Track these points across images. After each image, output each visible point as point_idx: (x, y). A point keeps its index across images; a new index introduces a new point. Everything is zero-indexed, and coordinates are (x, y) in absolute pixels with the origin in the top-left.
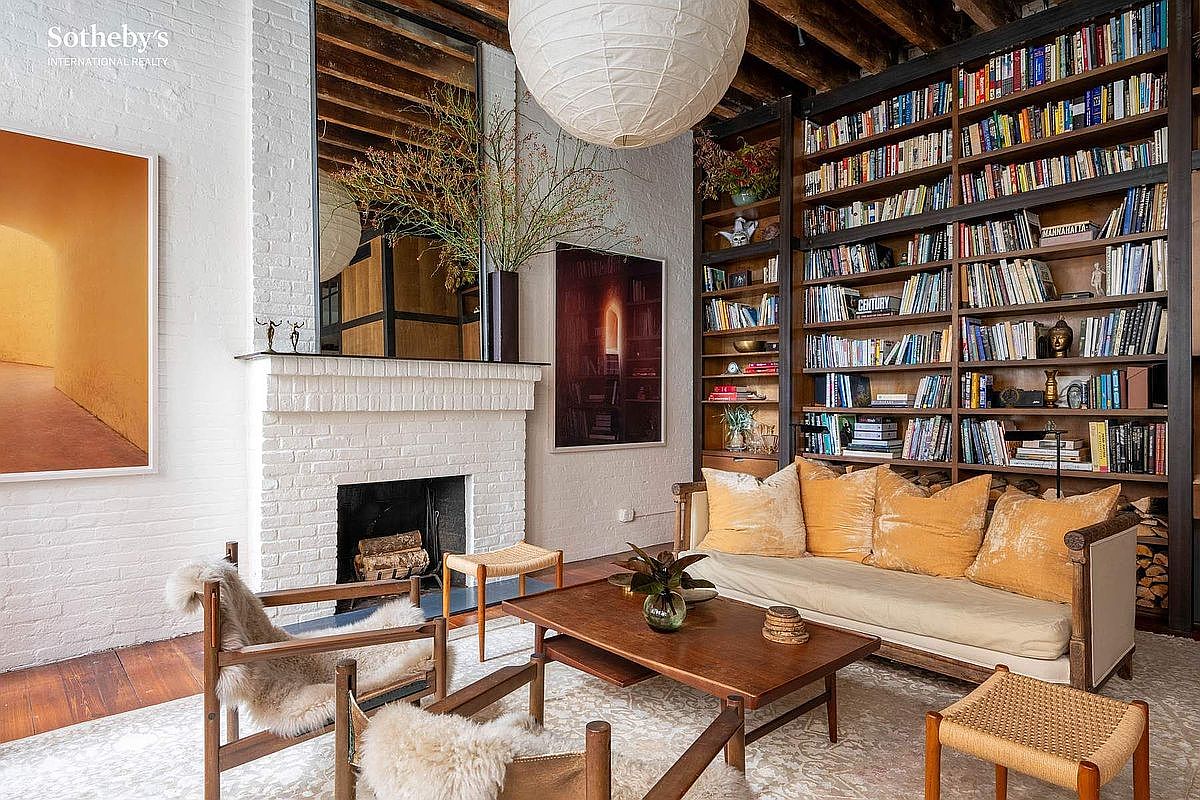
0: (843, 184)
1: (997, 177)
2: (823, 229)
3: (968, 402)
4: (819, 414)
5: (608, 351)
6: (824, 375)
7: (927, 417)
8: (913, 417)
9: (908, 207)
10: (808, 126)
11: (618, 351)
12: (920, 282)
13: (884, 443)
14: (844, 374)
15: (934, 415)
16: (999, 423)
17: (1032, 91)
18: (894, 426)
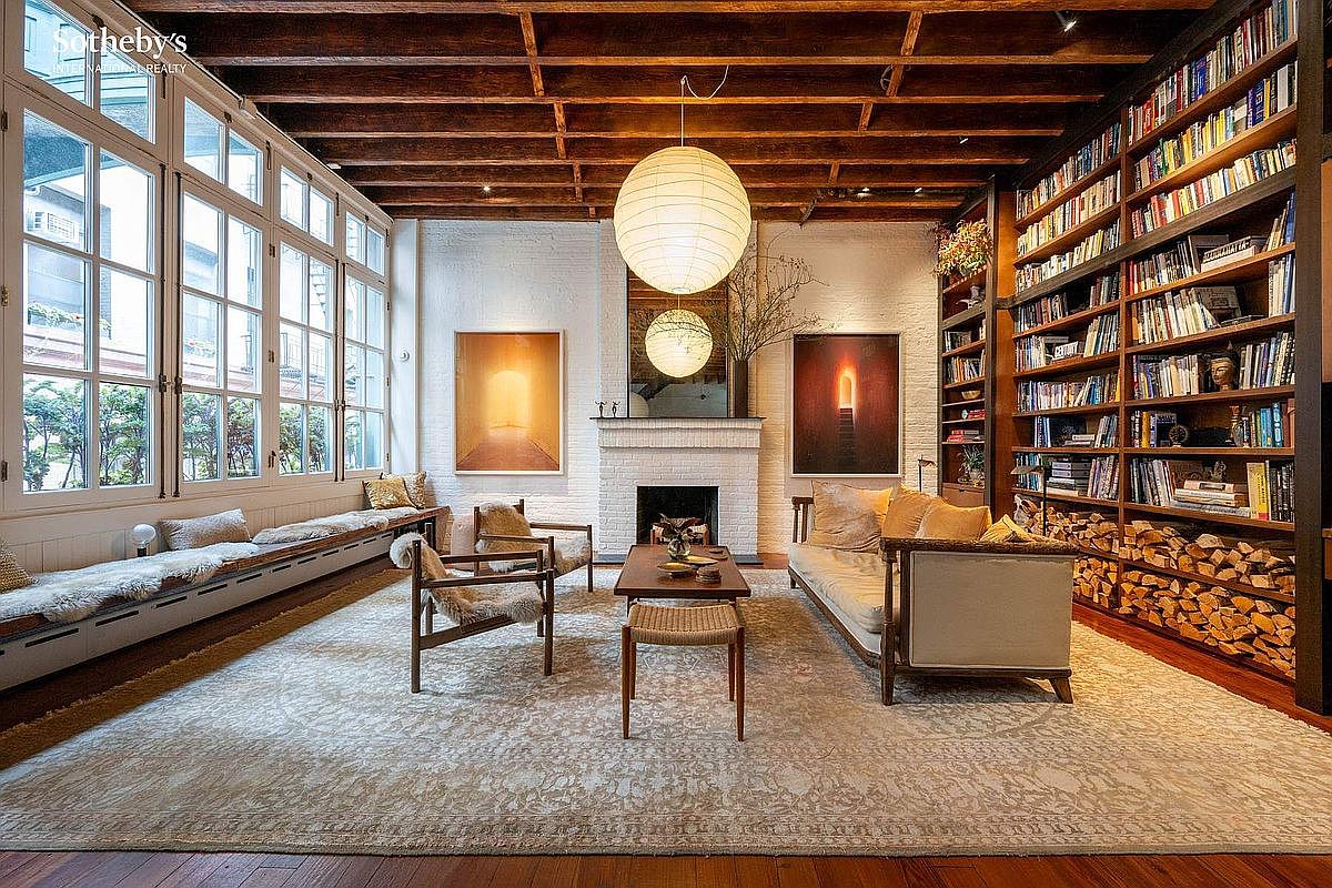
0: (1042, 241)
1: (1162, 206)
2: (1029, 285)
3: (1137, 441)
4: (1028, 453)
5: (842, 405)
6: (1031, 419)
7: (1104, 456)
8: (1096, 456)
9: (1089, 253)
10: (1019, 195)
11: (853, 405)
12: (1101, 323)
13: (1072, 482)
14: (1046, 416)
15: (1109, 455)
16: (1164, 464)
17: (1194, 106)
18: (1080, 466)
